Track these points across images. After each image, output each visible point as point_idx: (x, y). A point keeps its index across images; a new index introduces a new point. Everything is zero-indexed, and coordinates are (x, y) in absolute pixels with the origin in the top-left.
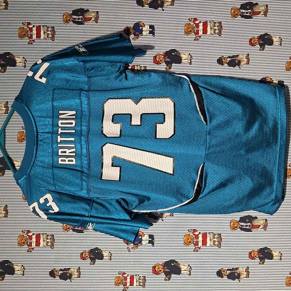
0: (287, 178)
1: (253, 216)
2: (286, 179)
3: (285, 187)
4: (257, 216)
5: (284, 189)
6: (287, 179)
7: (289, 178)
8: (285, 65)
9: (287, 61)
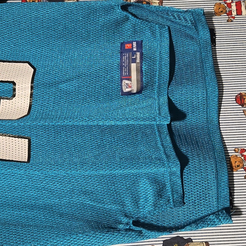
0: (234, 170)
1: (185, 238)
2: (232, 173)
3: (232, 186)
4: (192, 238)
5: (231, 189)
6: (234, 173)
7: (237, 171)
8: (213, 9)
9: (216, 3)
